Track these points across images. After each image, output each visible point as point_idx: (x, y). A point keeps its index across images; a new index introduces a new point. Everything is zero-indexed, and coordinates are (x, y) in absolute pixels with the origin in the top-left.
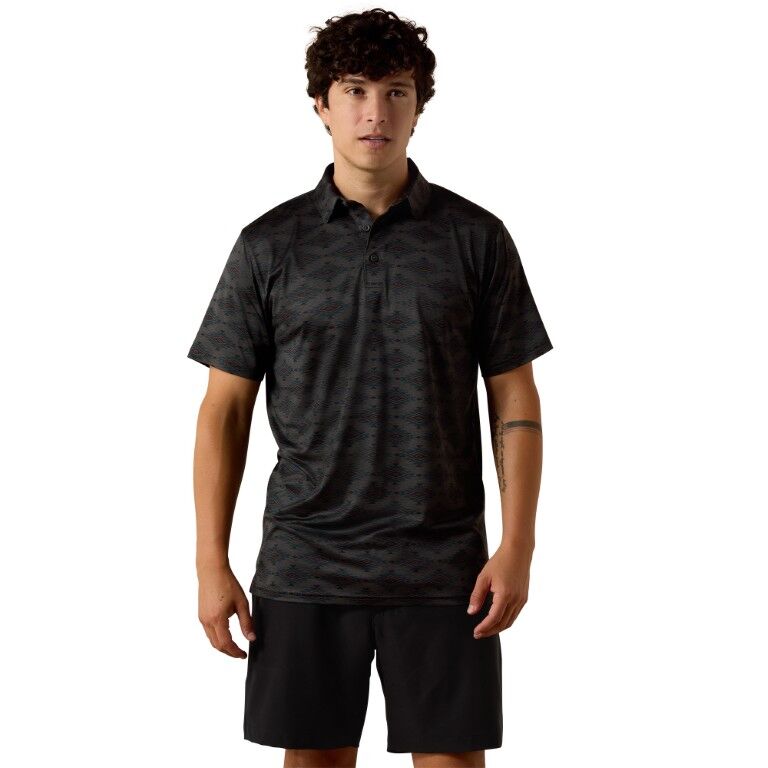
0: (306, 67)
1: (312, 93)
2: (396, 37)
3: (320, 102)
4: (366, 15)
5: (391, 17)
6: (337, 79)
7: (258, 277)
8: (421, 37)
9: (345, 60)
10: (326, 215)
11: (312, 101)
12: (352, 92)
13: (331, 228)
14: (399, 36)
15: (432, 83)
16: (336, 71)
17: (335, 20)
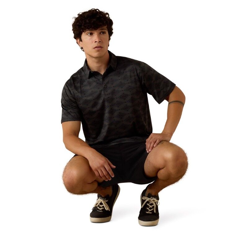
2: (100, 16)
3: (78, 40)
4: (90, 11)
5: (97, 11)
6: (83, 31)
8: (107, 16)
9: (86, 25)
10: (87, 76)
12: (89, 34)
14: (101, 16)
15: (112, 29)
16: (83, 29)
17: (81, 13)
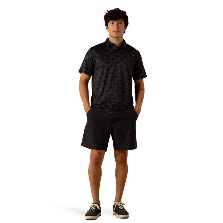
0: (104, 20)
1: (106, 25)
6: (109, 21)
7: (93, 56)
10: (107, 46)
11: (106, 27)
12: (112, 23)
13: (108, 48)
